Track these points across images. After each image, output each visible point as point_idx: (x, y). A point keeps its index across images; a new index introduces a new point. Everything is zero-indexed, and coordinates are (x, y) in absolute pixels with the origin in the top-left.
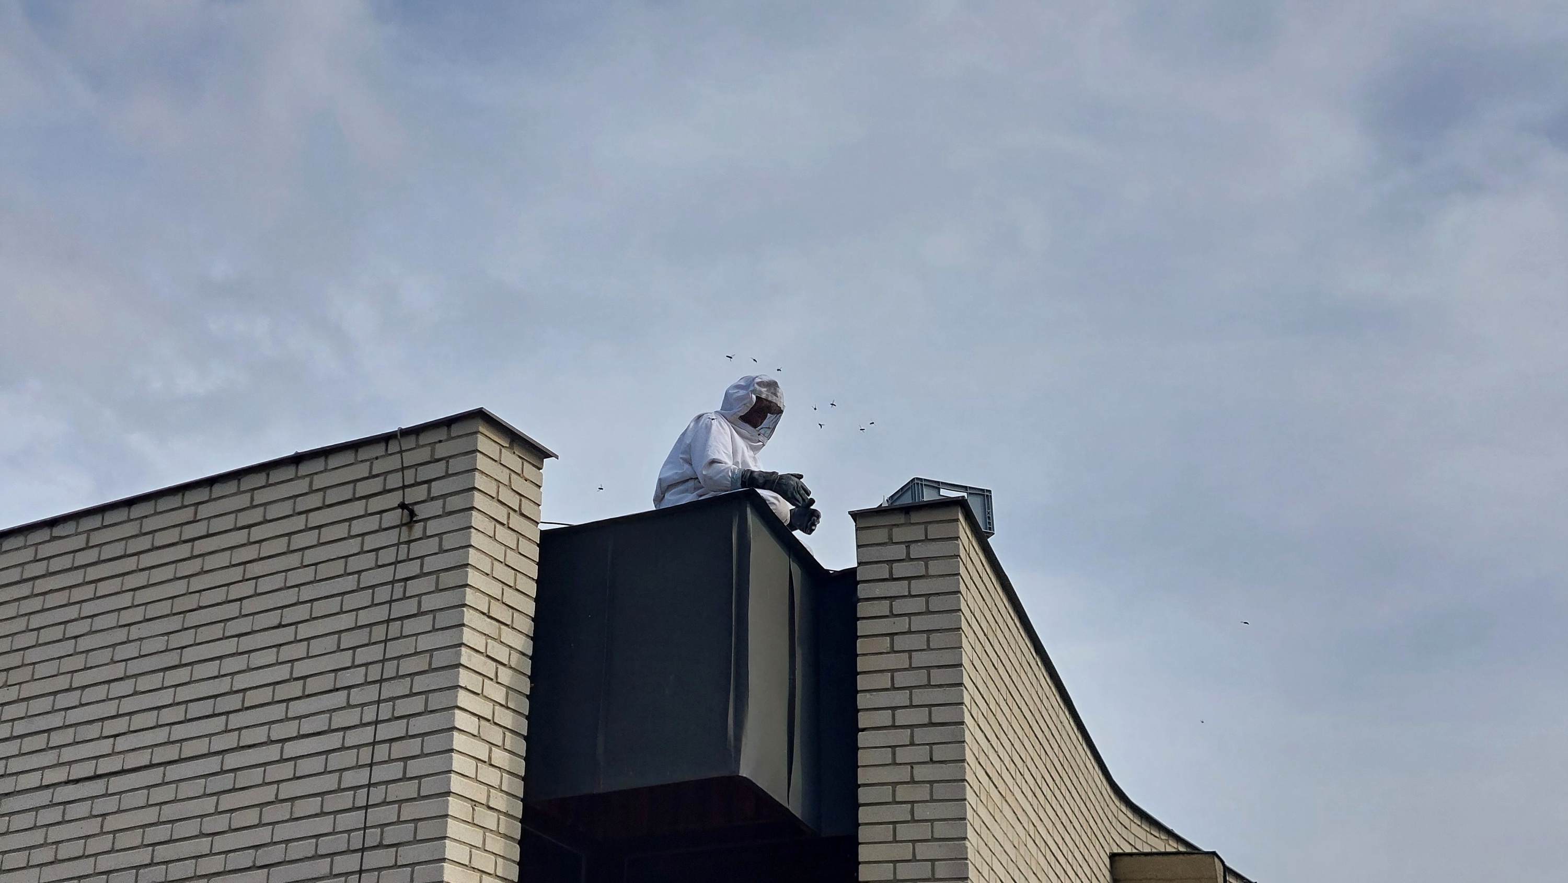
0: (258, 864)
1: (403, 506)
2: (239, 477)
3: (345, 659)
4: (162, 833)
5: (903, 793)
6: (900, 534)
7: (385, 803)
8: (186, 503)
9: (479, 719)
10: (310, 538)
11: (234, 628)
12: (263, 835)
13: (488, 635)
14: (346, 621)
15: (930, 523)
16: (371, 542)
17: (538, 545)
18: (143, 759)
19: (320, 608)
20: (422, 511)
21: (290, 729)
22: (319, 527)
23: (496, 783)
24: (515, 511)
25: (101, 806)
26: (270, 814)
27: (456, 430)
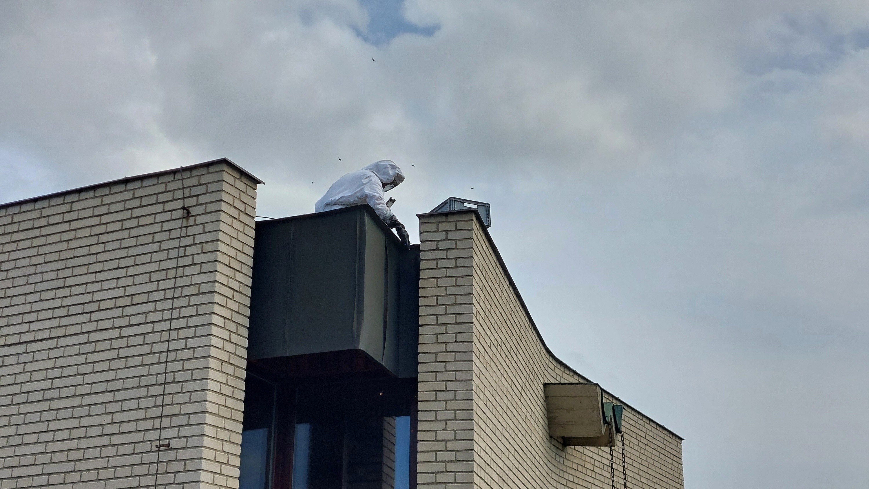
0: (109, 390)
1: (184, 208)
2: (95, 189)
3: (153, 286)
4: (57, 373)
5: (440, 357)
6: (442, 227)
7: (175, 360)
8: (66, 201)
9: (224, 319)
10: (133, 223)
11: (93, 268)
12: (111, 375)
13: (229, 276)
14: (153, 267)
15: (458, 221)
16: (166, 226)
17: (255, 230)
18: (46, 334)
19: (140, 260)
20: (194, 211)
21: (124, 322)
22: (138, 217)
23: (233, 351)
24: (242, 212)
25: (23, 358)
26: (115, 364)
27: (212, 169)
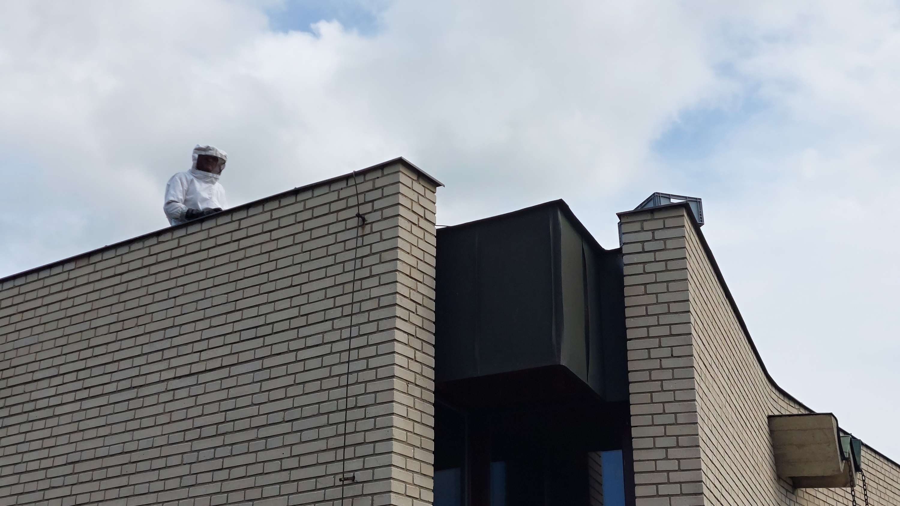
0: (286, 419)
1: (358, 215)
2: (263, 204)
3: (330, 303)
4: (230, 404)
5: (656, 375)
6: (648, 225)
7: (357, 383)
8: (234, 219)
9: (408, 335)
10: (306, 236)
11: (264, 289)
12: (288, 403)
13: (411, 288)
14: (329, 282)
15: (666, 218)
16: (341, 237)
17: (436, 237)
18: (217, 363)
19: (314, 275)
20: (370, 218)
21: (300, 344)
22: (311, 230)
23: (419, 371)
24: (422, 217)
25: (195, 391)
26: (292, 392)
27: (387, 171)
